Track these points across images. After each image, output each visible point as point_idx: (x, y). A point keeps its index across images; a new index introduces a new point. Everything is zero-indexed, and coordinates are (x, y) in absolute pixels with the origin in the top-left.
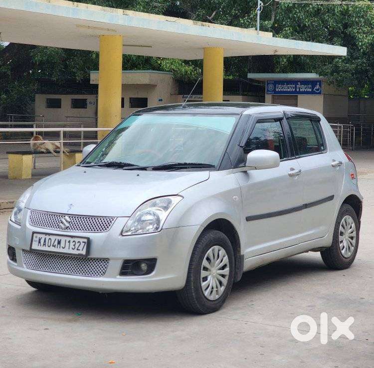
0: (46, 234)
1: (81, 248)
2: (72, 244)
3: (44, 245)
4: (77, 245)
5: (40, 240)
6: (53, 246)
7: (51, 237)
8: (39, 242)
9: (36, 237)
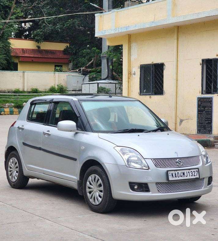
0: (175, 170)
1: (196, 174)
2: (191, 173)
3: (176, 176)
4: (193, 173)
5: (172, 174)
6: (181, 176)
7: (178, 171)
8: (173, 176)
9: (170, 173)
